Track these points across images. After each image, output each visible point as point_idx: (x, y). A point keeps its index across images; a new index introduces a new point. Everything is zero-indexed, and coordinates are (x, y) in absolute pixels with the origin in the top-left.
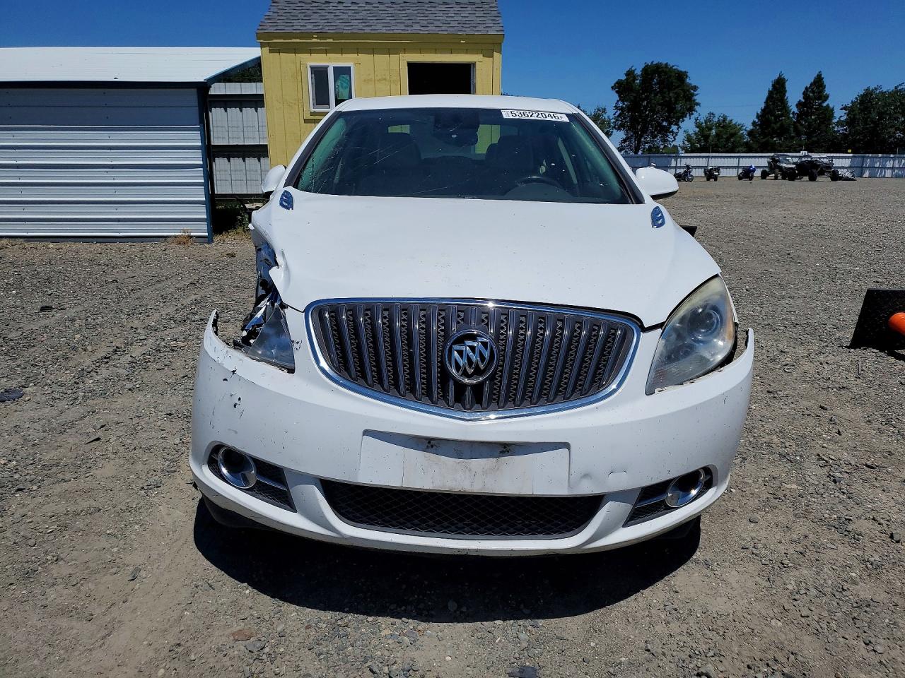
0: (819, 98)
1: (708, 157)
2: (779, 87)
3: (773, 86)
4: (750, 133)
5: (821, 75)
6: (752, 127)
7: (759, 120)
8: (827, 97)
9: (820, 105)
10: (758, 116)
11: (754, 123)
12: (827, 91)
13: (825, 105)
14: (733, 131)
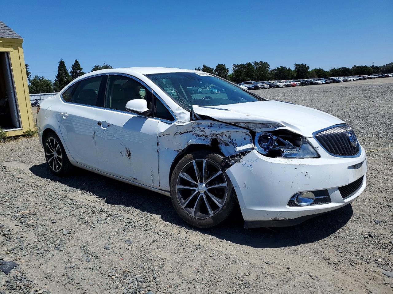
0: (79, 69)
1: (40, 95)
2: (62, 64)
3: (60, 65)
4: (55, 84)
5: (77, 60)
6: (55, 82)
7: (57, 79)
8: (82, 69)
9: (80, 72)
10: (56, 77)
11: (55, 80)
12: (81, 66)
13: (81, 72)
14: (48, 83)
